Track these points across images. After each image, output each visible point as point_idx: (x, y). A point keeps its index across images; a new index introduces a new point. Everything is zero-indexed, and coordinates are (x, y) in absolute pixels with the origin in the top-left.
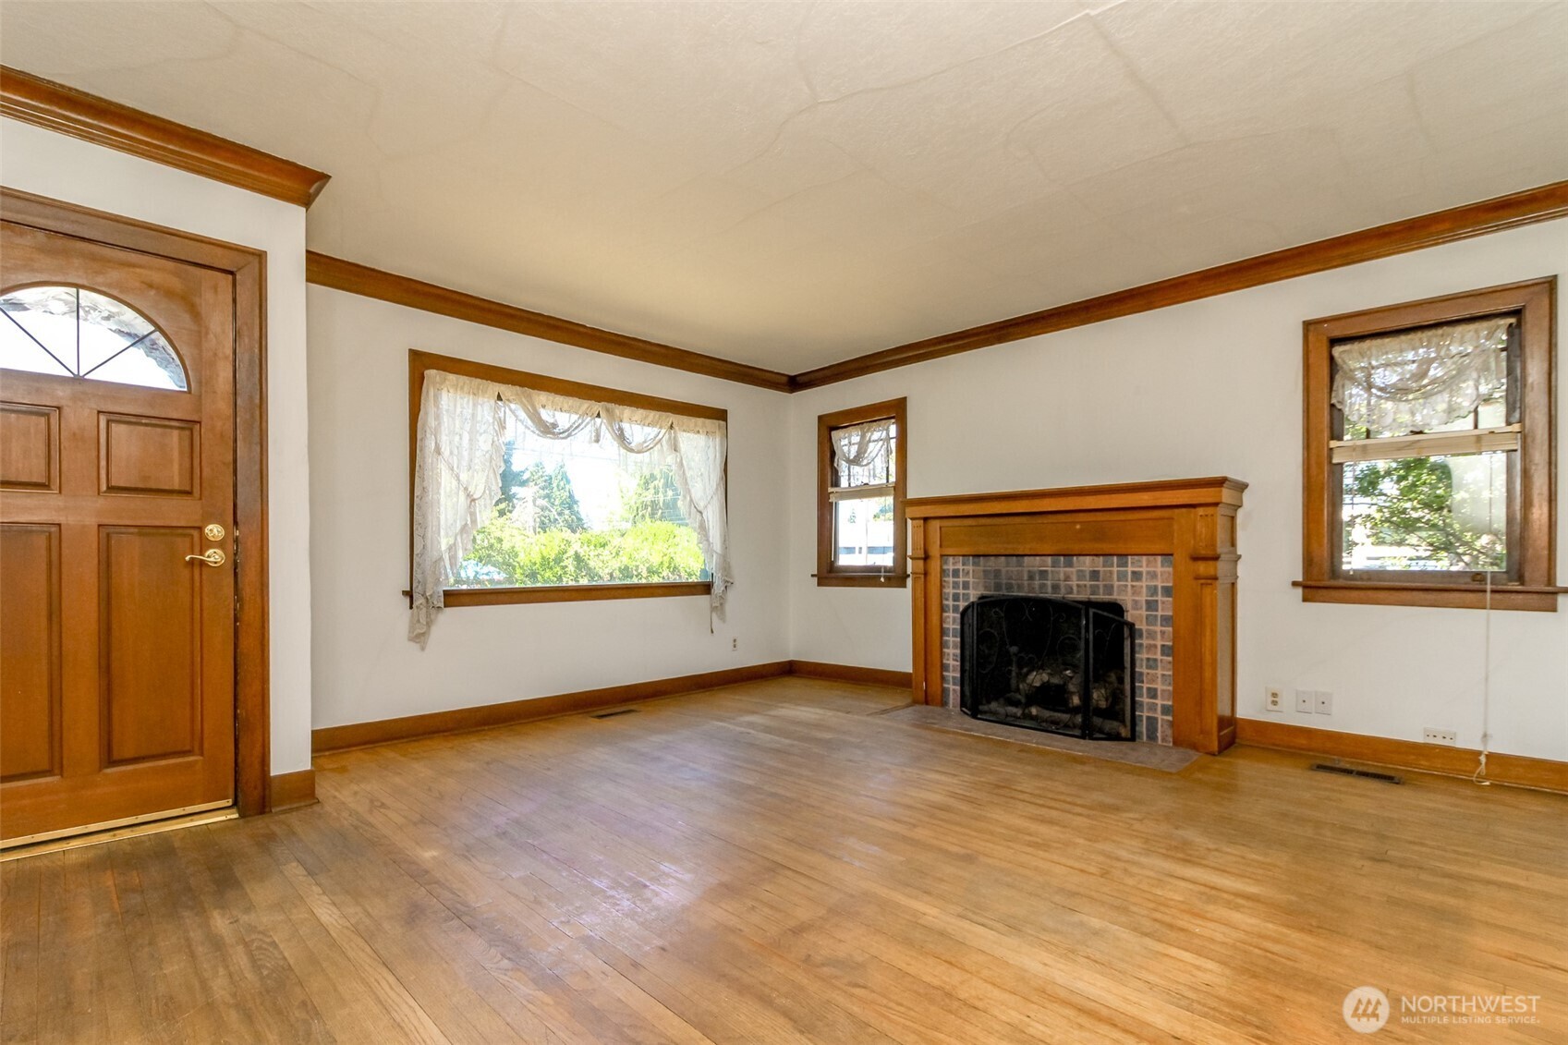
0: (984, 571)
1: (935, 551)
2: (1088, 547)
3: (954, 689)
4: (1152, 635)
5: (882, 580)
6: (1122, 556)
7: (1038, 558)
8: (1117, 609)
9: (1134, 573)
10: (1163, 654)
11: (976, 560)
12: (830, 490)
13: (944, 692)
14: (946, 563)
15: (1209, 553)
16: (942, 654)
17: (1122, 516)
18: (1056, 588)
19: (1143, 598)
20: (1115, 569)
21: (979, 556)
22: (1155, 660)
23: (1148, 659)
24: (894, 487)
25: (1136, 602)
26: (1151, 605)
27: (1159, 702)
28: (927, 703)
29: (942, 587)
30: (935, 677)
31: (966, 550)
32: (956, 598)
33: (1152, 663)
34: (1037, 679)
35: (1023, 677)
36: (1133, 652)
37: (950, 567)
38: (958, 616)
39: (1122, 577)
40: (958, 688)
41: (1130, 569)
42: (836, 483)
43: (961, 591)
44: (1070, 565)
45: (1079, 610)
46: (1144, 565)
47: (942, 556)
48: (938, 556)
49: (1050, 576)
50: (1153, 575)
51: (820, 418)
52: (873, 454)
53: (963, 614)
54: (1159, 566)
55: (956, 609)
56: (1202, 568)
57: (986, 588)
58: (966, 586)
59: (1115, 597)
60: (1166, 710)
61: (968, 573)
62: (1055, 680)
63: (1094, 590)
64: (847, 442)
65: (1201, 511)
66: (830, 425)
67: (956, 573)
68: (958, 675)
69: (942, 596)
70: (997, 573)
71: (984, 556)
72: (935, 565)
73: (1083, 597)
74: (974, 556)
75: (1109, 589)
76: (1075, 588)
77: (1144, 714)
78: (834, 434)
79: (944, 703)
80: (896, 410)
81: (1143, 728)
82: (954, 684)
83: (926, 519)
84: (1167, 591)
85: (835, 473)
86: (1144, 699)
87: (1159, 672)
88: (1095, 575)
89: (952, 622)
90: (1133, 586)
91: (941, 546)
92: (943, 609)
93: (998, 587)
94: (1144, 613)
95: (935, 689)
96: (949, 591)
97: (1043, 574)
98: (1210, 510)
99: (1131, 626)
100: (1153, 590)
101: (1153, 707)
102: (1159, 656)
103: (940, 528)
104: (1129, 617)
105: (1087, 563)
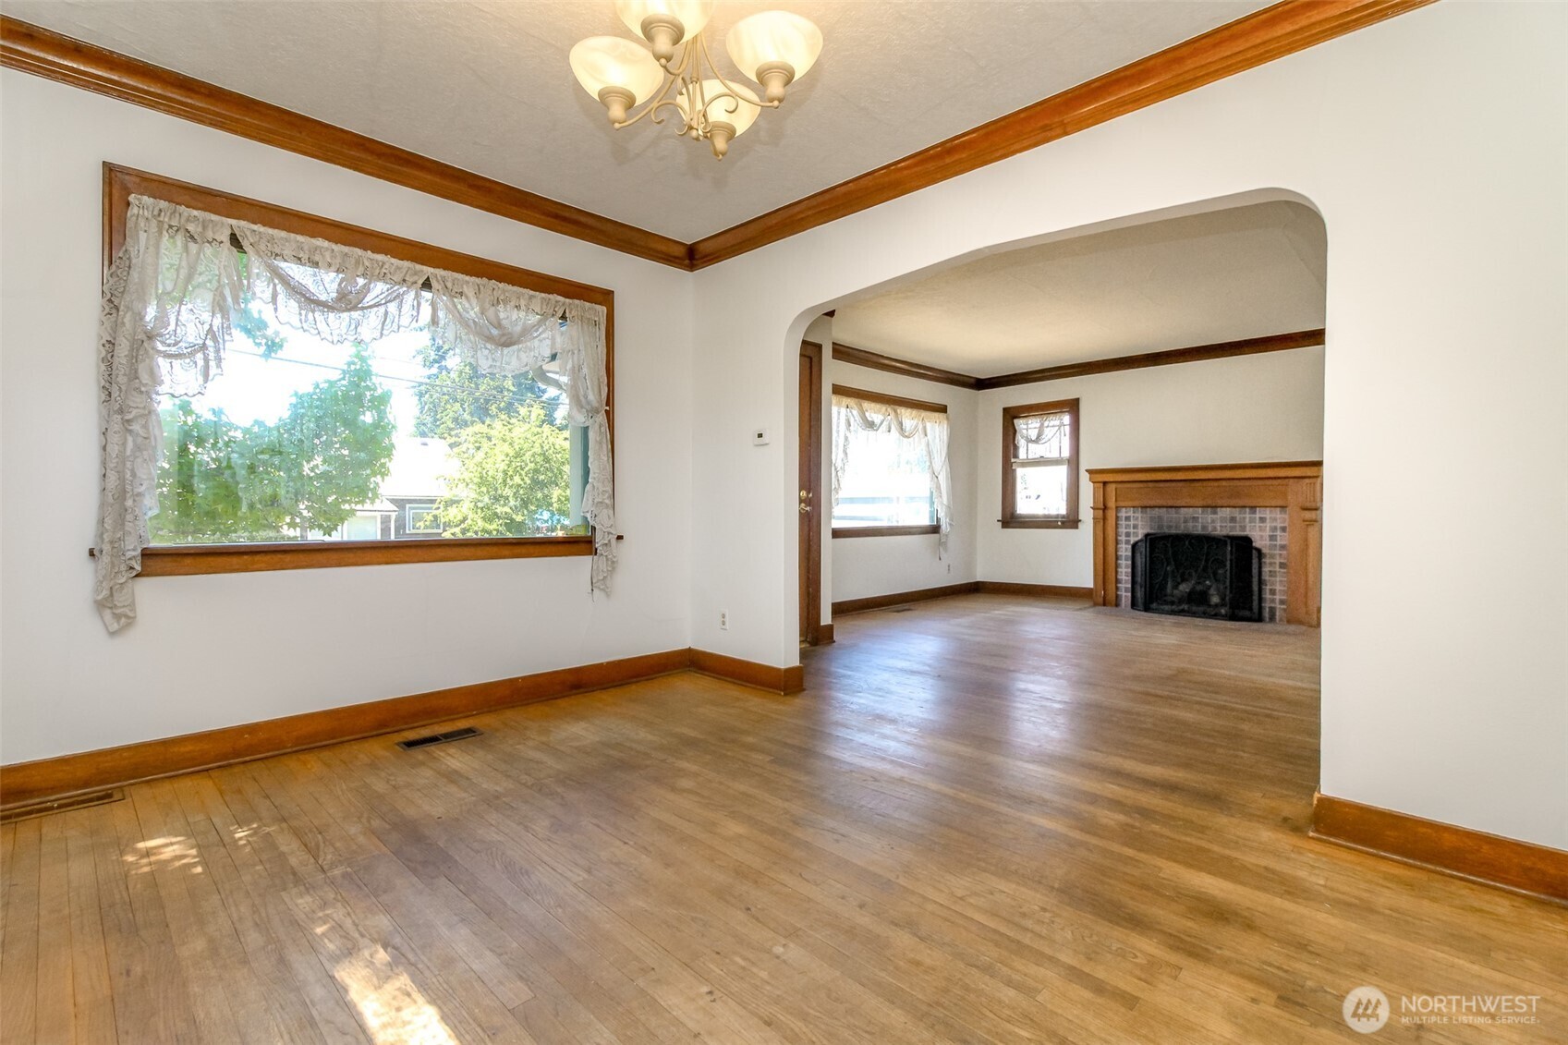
0: (1151, 517)
1: (1112, 504)
2: (1224, 502)
3: (1126, 596)
4: (1272, 556)
5: (1059, 523)
6: (1253, 508)
7: (1191, 509)
8: (1247, 540)
9: (1260, 518)
10: (1280, 567)
11: (1144, 510)
12: (1013, 460)
13: (1117, 597)
14: (1120, 511)
15: (1313, 505)
16: (1117, 572)
17: (1248, 483)
18: (1204, 527)
19: (1267, 533)
20: (1248, 516)
21: (1146, 507)
22: (1275, 572)
23: (1270, 572)
24: (1069, 461)
25: (1262, 537)
26: (1272, 538)
27: (1278, 597)
28: (1104, 605)
29: (1117, 527)
30: (1111, 587)
31: (1136, 503)
32: (1128, 535)
33: (1272, 574)
34: (1185, 588)
35: (1176, 587)
36: (1260, 568)
37: (1123, 514)
38: (1130, 547)
39: (1252, 520)
40: (1129, 594)
41: (1258, 516)
42: (1016, 456)
43: (1132, 530)
44: (1215, 513)
45: (1225, 542)
46: (1267, 514)
47: (1117, 507)
48: (1114, 507)
49: (1200, 520)
50: (1275, 520)
51: (1005, 409)
52: (1049, 436)
53: (1134, 546)
54: (1277, 514)
55: (1127, 542)
56: (1308, 515)
57: (1151, 528)
58: (1135, 527)
59: (1247, 533)
60: (1282, 602)
61: (1137, 518)
62: (1199, 588)
63: (1233, 528)
64: (1027, 427)
65: (1307, 481)
66: (1011, 415)
67: (1127, 518)
68: (1130, 586)
69: (1117, 535)
70: (1160, 518)
71: (1150, 507)
72: (1111, 514)
73: (1225, 532)
74: (1142, 507)
75: (1243, 528)
76: (1219, 528)
77: (1267, 605)
78: (1016, 421)
79: (1117, 605)
80: (1073, 406)
81: (1266, 614)
82: (1126, 591)
83: (1105, 483)
84: (1284, 529)
85: (1016, 448)
86: (1267, 596)
87: (1278, 579)
88: (1233, 519)
89: (1125, 551)
90: (1260, 527)
91: (1116, 500)
92: (1117, 542)
93: (1160, 527)
94: (1268, 543)
95: (1111, 596)
96: (1123, 530)
97: (1195, 519)
98: (1311, 480)
99: (1259, 551)
100: (1274, 529)
101: (1273, 601)
102: (1278, 569)
103: (1116, 489)
104: (1256, 544)
105: (1226, 512)
